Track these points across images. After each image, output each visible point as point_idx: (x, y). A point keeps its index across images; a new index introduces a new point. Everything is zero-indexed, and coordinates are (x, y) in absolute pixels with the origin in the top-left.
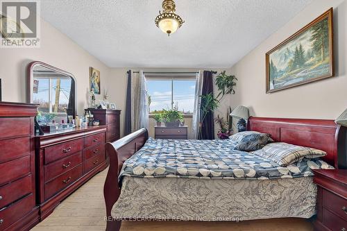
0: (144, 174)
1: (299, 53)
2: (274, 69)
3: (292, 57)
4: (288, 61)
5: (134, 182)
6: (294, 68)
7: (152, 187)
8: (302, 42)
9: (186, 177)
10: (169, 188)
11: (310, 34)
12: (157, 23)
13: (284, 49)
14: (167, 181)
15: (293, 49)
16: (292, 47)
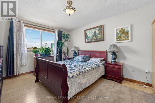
0: (73, 76)
1: (95, 33)
2: (87, 36)
3: (93, 33)
4: (92, 34)
5: (71, 80)
6: (94, 37)
7: (77, 80)
8: (96, 30)
9: (85, 72)
10: (82, 78)
11: (98, 29)
12: (65, 10)
13: (91, 30)
14: (81, 75)
15: (93, 31)
16: (93, 30)
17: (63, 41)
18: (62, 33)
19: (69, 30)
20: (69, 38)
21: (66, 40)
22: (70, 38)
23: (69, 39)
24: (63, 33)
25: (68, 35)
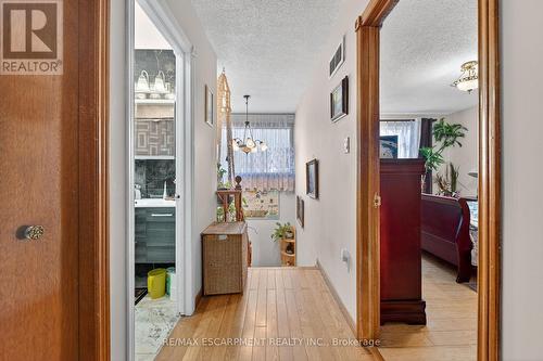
17: (437, 145)
18: (434, 124)
19: (460, 112)
20: (456, 136)
21: (446, 143)
22: (462, 135)
23: (459, 139)
24: (438, 122)
25: (455, 126)
